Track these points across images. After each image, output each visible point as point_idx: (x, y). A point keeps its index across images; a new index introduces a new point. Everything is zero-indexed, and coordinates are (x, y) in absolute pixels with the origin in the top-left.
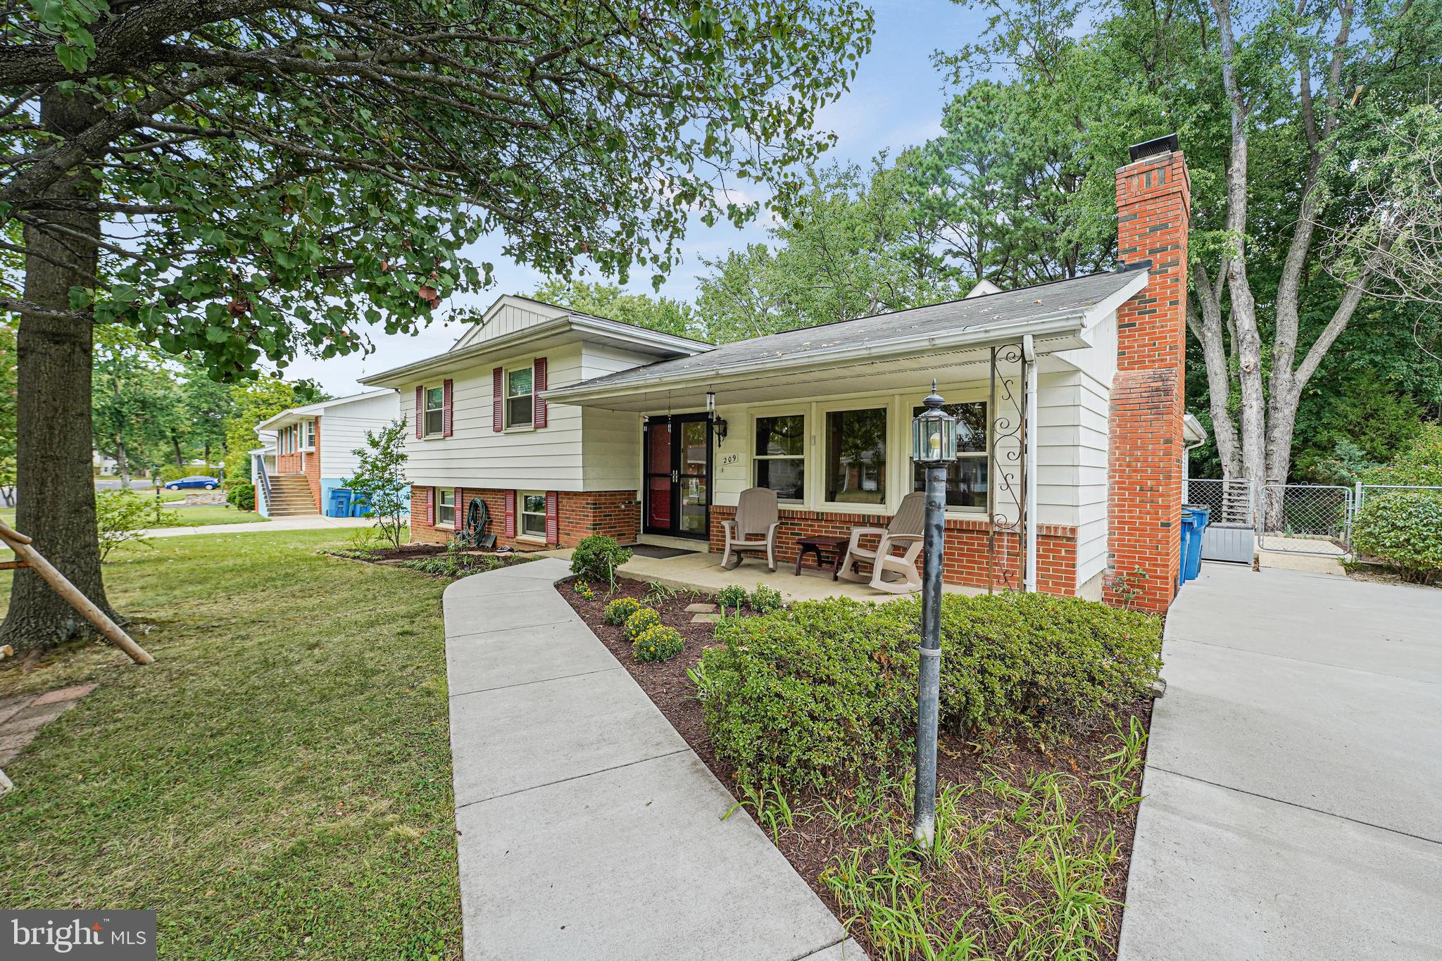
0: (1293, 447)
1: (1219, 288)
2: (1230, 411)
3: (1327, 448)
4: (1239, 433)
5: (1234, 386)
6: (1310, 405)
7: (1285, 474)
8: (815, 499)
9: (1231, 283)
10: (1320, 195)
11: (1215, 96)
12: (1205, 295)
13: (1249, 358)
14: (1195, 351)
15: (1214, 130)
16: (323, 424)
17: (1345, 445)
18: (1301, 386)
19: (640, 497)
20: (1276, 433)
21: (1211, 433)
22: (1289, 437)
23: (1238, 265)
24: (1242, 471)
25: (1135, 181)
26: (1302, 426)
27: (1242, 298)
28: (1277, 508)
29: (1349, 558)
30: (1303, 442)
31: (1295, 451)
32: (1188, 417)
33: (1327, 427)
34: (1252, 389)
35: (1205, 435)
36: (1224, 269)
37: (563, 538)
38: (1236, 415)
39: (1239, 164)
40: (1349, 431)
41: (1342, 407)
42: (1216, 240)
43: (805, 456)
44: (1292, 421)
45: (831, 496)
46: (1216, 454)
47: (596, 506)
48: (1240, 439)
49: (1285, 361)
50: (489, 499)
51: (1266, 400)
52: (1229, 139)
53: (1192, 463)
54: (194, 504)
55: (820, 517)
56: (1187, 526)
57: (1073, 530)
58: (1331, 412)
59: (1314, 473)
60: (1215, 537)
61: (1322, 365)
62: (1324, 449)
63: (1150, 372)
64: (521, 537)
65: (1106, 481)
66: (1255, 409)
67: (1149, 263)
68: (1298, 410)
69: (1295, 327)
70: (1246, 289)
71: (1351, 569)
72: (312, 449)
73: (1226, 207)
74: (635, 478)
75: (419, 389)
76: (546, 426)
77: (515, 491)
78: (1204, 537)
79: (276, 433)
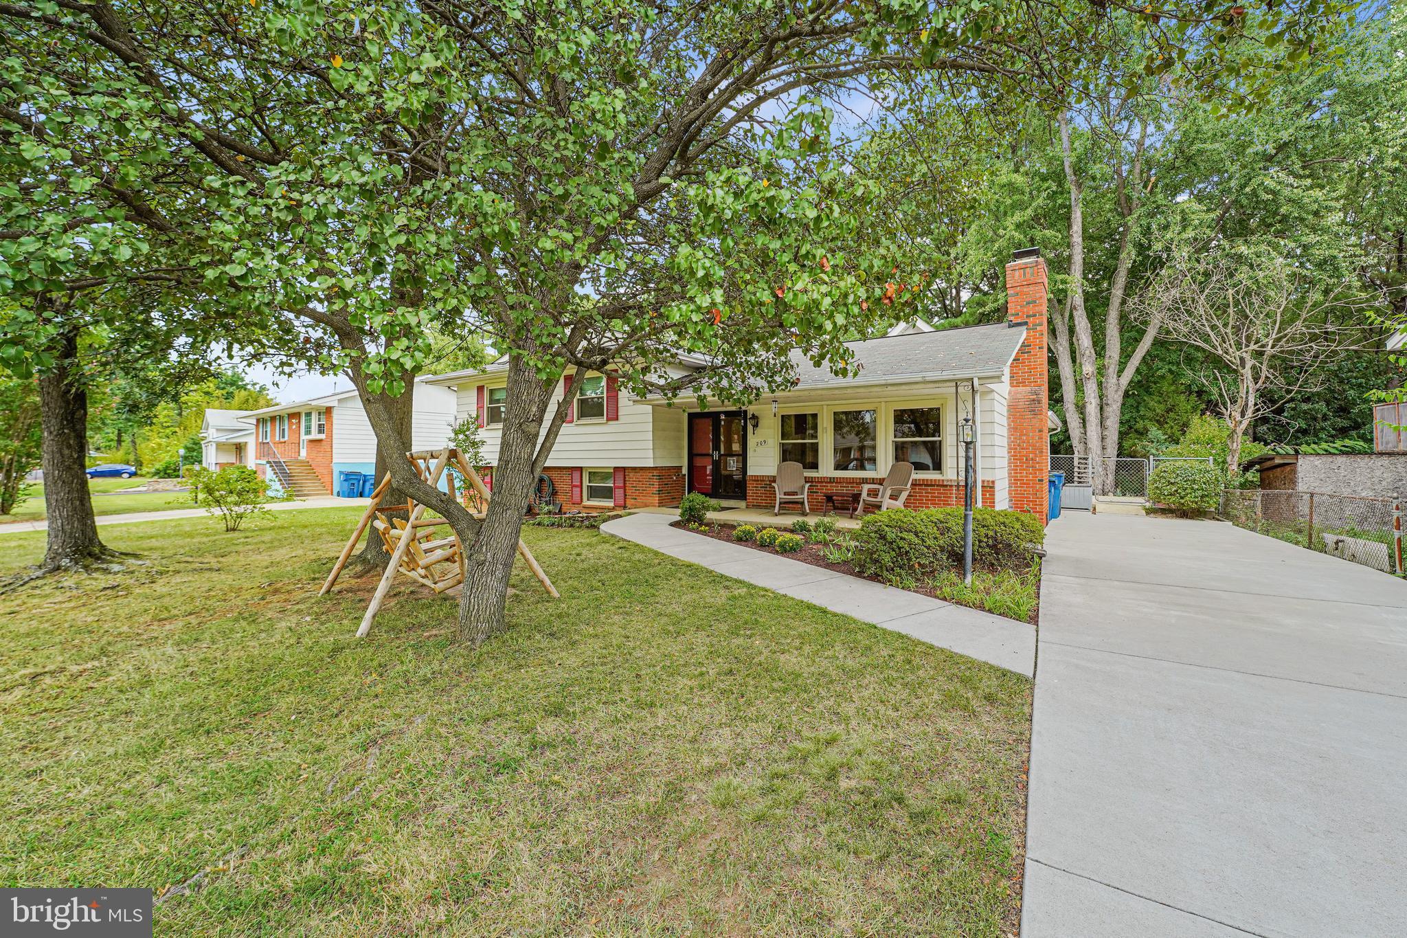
0: (1120, 432)
1: (1067, 315)
2: (1077, 406)
3: (1142, 433)
4: (1084, 422)
5: (1079, 386)
6: (1131, 401)
7: (1116, 453)
8: (827, 467)
9: (1075, 313)
10: (1129, 254)
11: (1059, 177)
12: (1058, 320)
13: (1088, 368)
14: (1053, 362)
15: (1060, 201)
16: (335, 414)
17: (1154, 432)
18: (1124, 388)
19: (685, 471)
20: (1108, 423)
21: (1065, 422)
22: (1117, 426)
23: (1079, 300)
24: (1086, 450)
25: (1017, 273)
26: (1127, 417)
27: (1082, 323)
28: (1111, 478)
29: (1148, 505)
30: (1128, 430)
31: (1122, 435)
32: (1050, 413)
33: (1142, 418)
34: (1091, 389)
35: (1060, 424)
36: (1069, 301)
37: (629, 502)
38: (1081, 409)
39: (1077, 227)
40: (1158, 421)
41: (1152, 403)
42: (1064, 282)
43: (819, 440)
44: (1118, 413)
45: (840, 466)
46: (1069, 438)
47: (660, 477)
48: (1084, 426)
49: (1112, 370)
50: (554, 475)
51: (1101, 397)
52: (1069, 207)
53: (1052, 445)
54: (155, 491)
55: (832, 480)
56: (1052, 483)
57: (993, 482)
58: (1145, 407)
59: (1135, 452)
60: (1069, 493)
61: (1138, 371)
62: (1142, 434)
63: (1029, 389)
64: (586, 503)
65: (1006, 455)
66: (1094, 404)
67: (1026, 323)
68: (1123, 404)
69: (1118, 346)
70: (1085, 317)
71: (1149, 512)
72: (322, 436)
73: (1070, 257)
74: (680, 457)
75: (480, 389)
76: (617, 419)
77: (581, 469)
78: (1062, 493)
79: (254, 422)
